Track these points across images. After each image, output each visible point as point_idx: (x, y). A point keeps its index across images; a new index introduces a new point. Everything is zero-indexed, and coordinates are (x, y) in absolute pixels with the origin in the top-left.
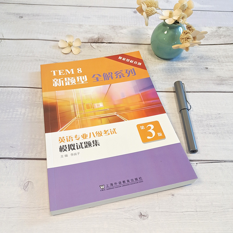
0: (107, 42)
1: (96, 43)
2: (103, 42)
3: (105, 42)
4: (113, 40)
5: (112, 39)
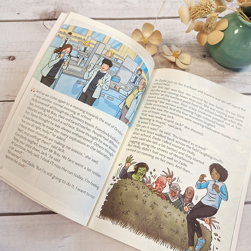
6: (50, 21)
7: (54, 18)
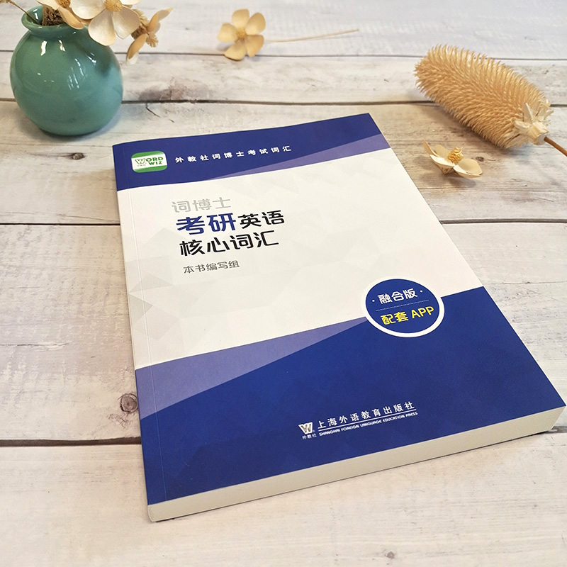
6: (159, 104)
7: (169, 99)
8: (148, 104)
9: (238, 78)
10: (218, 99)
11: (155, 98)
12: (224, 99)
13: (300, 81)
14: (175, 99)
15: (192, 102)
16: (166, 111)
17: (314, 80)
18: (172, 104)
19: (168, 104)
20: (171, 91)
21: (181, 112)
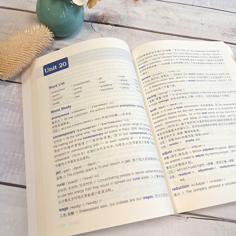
0: (112, 23)
1: (99, 23)
2: (107, 23)
3: (111, 23)
4: (121, 22)
5: (120, 20)
8: (93, 23)
9: (135, 13)
10: (124, 25)
11: (96, 20)
12: (126, 25)
13: (163, 18)
14: (105, 22)
15: (112, 25)
16: (100, 29)
17: (169, 19)
18: (103, 25)
19: (101, 24)
20: (103, 17)
21: (106, 31)
